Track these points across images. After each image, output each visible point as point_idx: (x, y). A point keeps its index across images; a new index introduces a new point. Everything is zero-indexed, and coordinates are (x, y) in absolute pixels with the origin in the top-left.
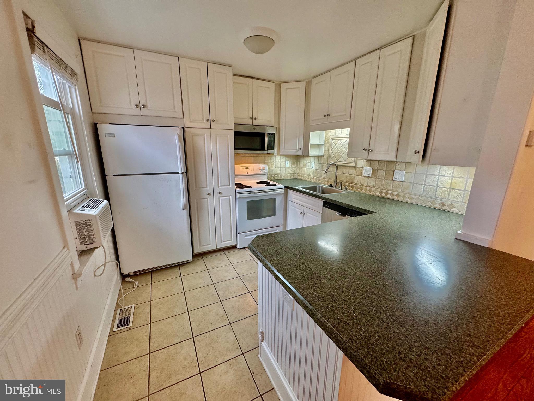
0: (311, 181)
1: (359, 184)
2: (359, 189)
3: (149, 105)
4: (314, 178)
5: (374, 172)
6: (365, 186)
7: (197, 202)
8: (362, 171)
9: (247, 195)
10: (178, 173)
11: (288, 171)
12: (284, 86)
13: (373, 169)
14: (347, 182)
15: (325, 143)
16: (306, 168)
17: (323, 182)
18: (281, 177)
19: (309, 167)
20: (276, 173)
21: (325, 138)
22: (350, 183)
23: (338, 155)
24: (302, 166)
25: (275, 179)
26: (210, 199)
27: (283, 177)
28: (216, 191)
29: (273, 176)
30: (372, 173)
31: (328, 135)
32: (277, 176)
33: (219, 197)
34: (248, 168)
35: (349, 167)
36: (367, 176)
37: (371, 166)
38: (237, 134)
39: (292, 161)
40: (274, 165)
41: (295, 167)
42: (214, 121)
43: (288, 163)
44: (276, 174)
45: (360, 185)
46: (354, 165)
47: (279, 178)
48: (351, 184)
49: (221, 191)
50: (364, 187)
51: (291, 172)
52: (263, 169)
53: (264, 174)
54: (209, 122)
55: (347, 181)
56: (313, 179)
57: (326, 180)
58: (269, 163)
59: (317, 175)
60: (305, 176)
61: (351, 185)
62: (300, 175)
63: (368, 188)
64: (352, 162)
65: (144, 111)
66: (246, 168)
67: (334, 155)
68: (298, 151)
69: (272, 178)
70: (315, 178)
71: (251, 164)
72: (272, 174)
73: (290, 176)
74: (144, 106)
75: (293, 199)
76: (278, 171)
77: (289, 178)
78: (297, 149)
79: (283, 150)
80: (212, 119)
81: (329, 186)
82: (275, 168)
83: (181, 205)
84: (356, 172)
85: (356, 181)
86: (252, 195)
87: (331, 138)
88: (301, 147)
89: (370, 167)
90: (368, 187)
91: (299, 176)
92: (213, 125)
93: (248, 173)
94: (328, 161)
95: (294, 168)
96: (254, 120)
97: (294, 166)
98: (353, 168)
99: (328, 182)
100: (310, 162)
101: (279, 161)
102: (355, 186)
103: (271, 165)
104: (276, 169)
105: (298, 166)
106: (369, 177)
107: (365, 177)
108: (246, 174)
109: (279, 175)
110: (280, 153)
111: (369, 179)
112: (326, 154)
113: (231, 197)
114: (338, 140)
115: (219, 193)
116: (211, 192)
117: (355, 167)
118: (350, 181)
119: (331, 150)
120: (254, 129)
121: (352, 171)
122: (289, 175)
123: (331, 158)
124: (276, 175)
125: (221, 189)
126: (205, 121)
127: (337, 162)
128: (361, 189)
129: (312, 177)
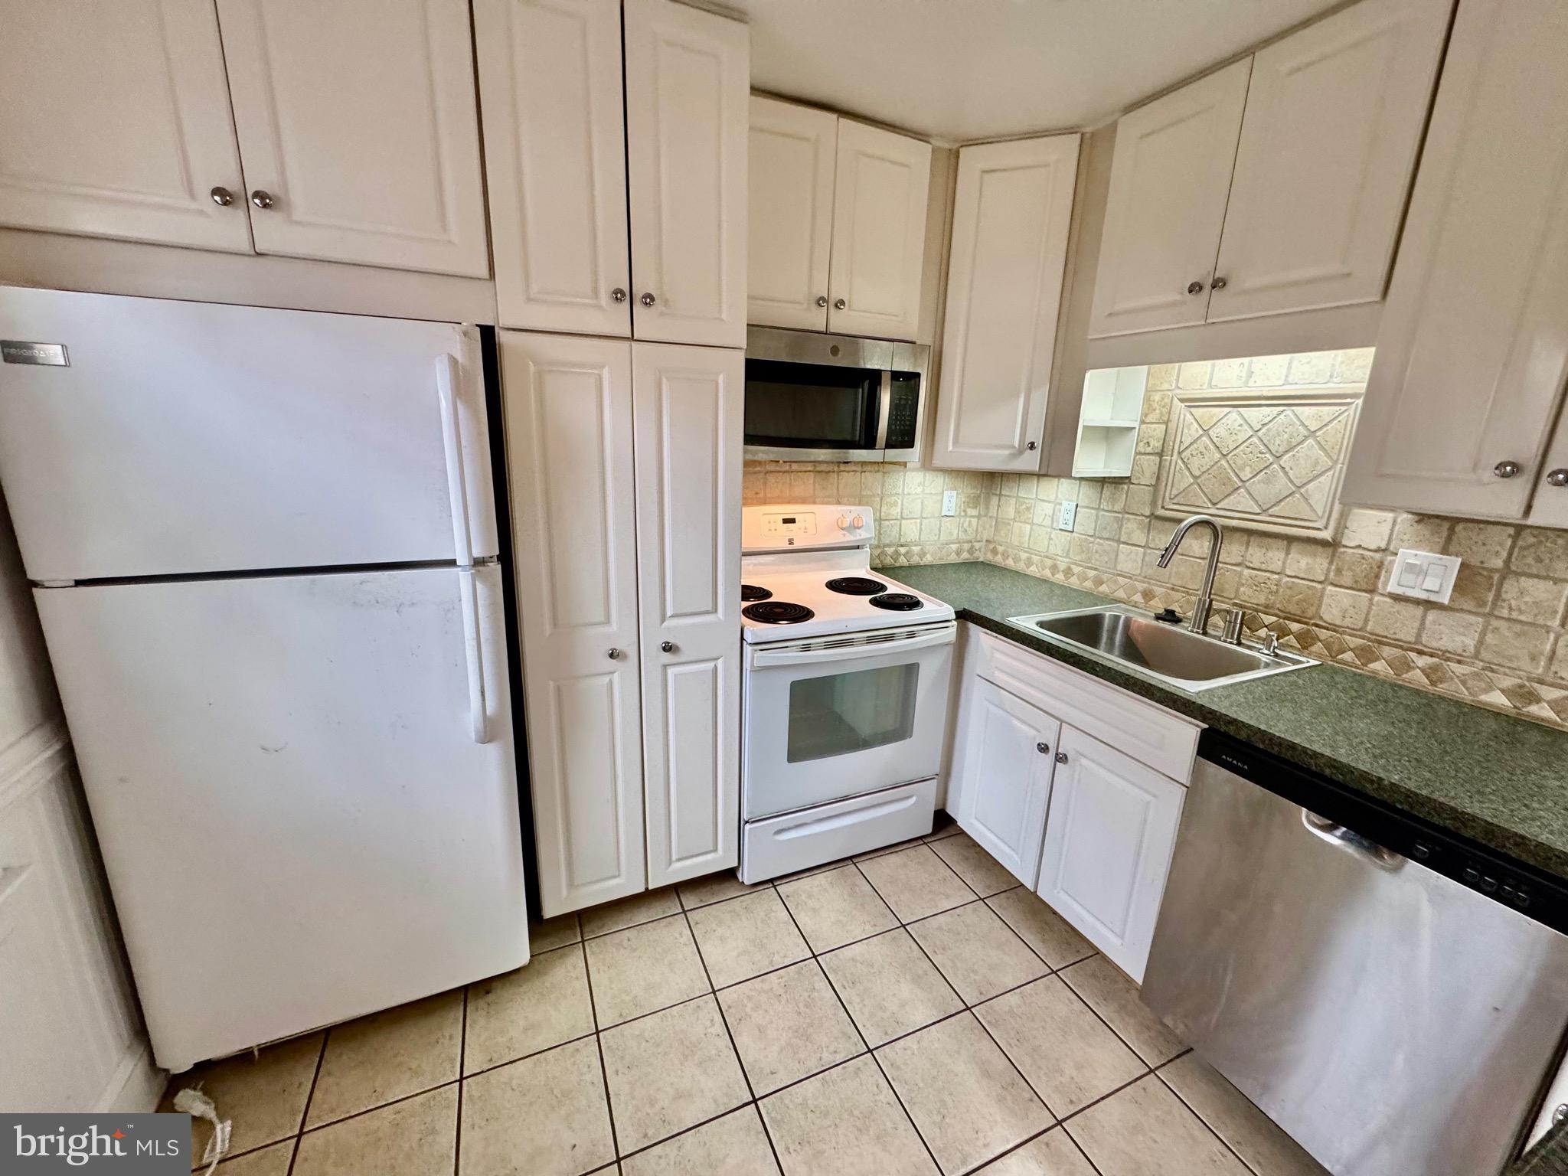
0: (1052, 579)
1: (1353, 631)
2: (1348, 656)
3: (297, 196)
4: (1069, 568)
5: (1468, 580)
6: (1401, 647)
7: (558, 690)
8: (1378, 570)
9: (792, 656)
10: (452, 563)
11: (951, 534)
12: (972, 161)
13: (1462, 564)
14: (1267, 609)
15: (1143, 422)
16: (1032, 524)
17: (1121, 594)
18: (922, 555)
19: (1048, 522)
20: (903, 541)
21: (1147, 400)
22: (1285, 618)
23: (1225, 481)
24: (1012, 514)
25: (897, 565)
26: (621, 678)
27: (928, 556)
28: (652, 641)
29: (890, 551)
30: (1457, 587)
31: (1166, 386)
32: (907, 552)
33: (665, 666)
34: (793, 521)
35: (1290, 540)
36: (1423, 596)
37: (1451, 549)
38: (757, 372)
39: (968, 489)
40: (899, 510)
41: (979, 517)
42: (649, 300)
43: (954, 500)
44: (902, 546)
45: (1363, 638)
46: (1327, 535)
47: (915, 560)
48: (1299, 622)
49: (672, 641)
50: (1387, 651)
51: (962, 536)
52: (853, 527)
53: (858, 547)
54: (626, 304)
55: (1267, 607)
56: (1068, 572)
57: (1140, 586)
58: (878, 499)
59: (1090, 559)
60: (1024, 556)
61: (1295, 627)
62: (1000, 549)
63: (1422, 661)
64: (1314, 518)
65: (271, 230)
66: (786, 521)
67: (1195, 477)
68: (1020, 452)
69: (888, 561)
70: (1076, 569)
71: (804, 501)
72: (889, 546)
73: (958, 554)
74: (266, 200)
75: (998, 674)
76: (911, 531)
77: (953, 558)
78: (1016, 444)
79: (950, 448)
80: (639, 290)
81: (1158, 618)
82: (902, 518)
83: (472, 719)
84: (1339, 571)
85: (1330, 612)
86: (818, 655)
87: (1182, 400)
88: (1036, 434)
89: (1445, 551)
90: (1420, 653)
91: (994, 552)
92: (647, 322)
93: (791, 542)
94: (1154, 503)
95: (974, 521)
96: (832, 309)
97: (974, 512)
98: (1320, 549)
99: (1148, 595)
100: (1052, 498)
101: (919, 490)
102: (1323, 634)
103: (883, 509)
104: (903, 521)
105: (993, 511)
106: (1429, 605)
107: (1397, 598)
108: (786, 546)
109: (916, 549)
110: (938, 462)
111: (1432, 615)
112: (1148, 473)
113: (720, 661)
114: (1227, 410)
115: (668, 648)
116: (626, 645)
117: (1332, 546)
118: (1293, 608)
119: (1180, 453)
120: (835, 350)
121: (1303, 564)
122: (954, 547)
123: (1174, 492)
124: (903, 550)
125: (674, 630)
126: (605, 298)
127: (1213, 511)
128: (1367, 654)
129: (1062, 566)
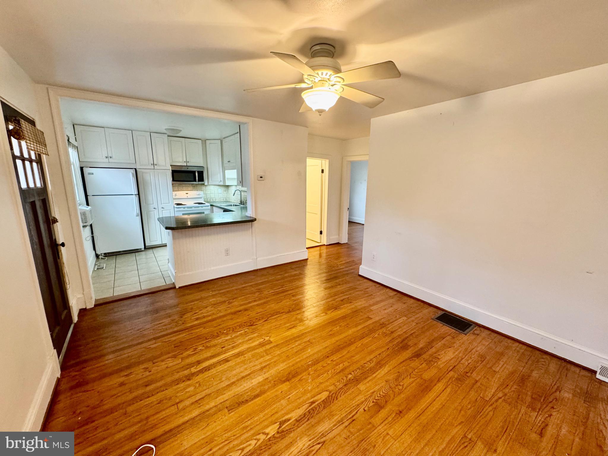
3: (114, 157)
7: (147, 213)
9: (182, 209)
10: (133, 195)
12: (208, 142)
18: (216, 200)
25: (211, 201)
26: (156, 211)
28: (160, 206)
29: (209, 199)
33: (162, 211)
34: (188, 193)
38: (174, 172)
39: (223, 189)
40: (209, 192)
42: (156, 165)
47: (214, 201)
52: (199, 195)
53: (200, 198)
54: (153, 165)
58: (204, 190)
65: (111, 160)
66: (186, 194)
69: (209, 201)
71: (190, 191)
73: (223, 199)
74: (111, 157)
76: (212, 196)
78: (219, 181)
79: (212, 182)
80: (155, 164)
83: (135, 214)
86: (186, 209)
88: (222, 180)
91: (229, 199)
92: (156, 167)
93: (187, 197)
96: (187, 163)
97: (225, 193)
101: (212, 189)
103: (206, 192)
104: (211, 194)
109: (214, 199)
110: (209, 184)
113: (171, 211)
115: (162, 208)
116: (156, 207)
120: (188, 168)
122: (222, 198)
124: (211, 199)
125: (163, 205)
126: (150, 165)
